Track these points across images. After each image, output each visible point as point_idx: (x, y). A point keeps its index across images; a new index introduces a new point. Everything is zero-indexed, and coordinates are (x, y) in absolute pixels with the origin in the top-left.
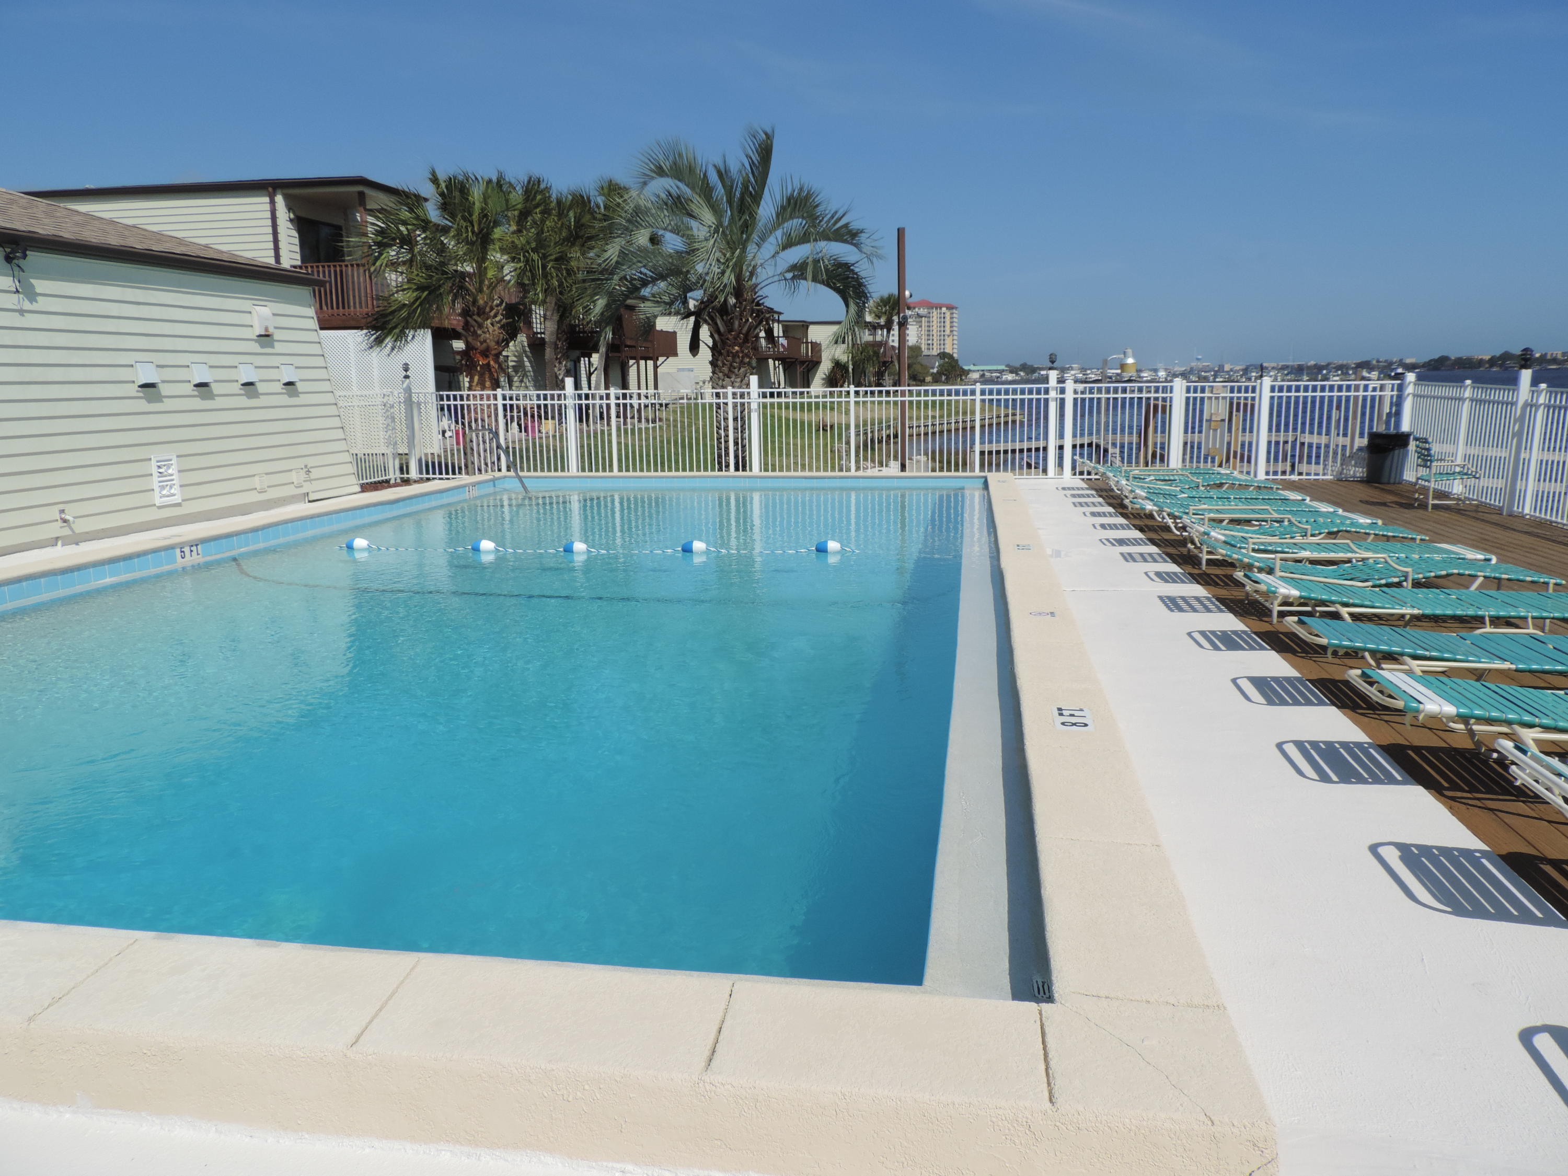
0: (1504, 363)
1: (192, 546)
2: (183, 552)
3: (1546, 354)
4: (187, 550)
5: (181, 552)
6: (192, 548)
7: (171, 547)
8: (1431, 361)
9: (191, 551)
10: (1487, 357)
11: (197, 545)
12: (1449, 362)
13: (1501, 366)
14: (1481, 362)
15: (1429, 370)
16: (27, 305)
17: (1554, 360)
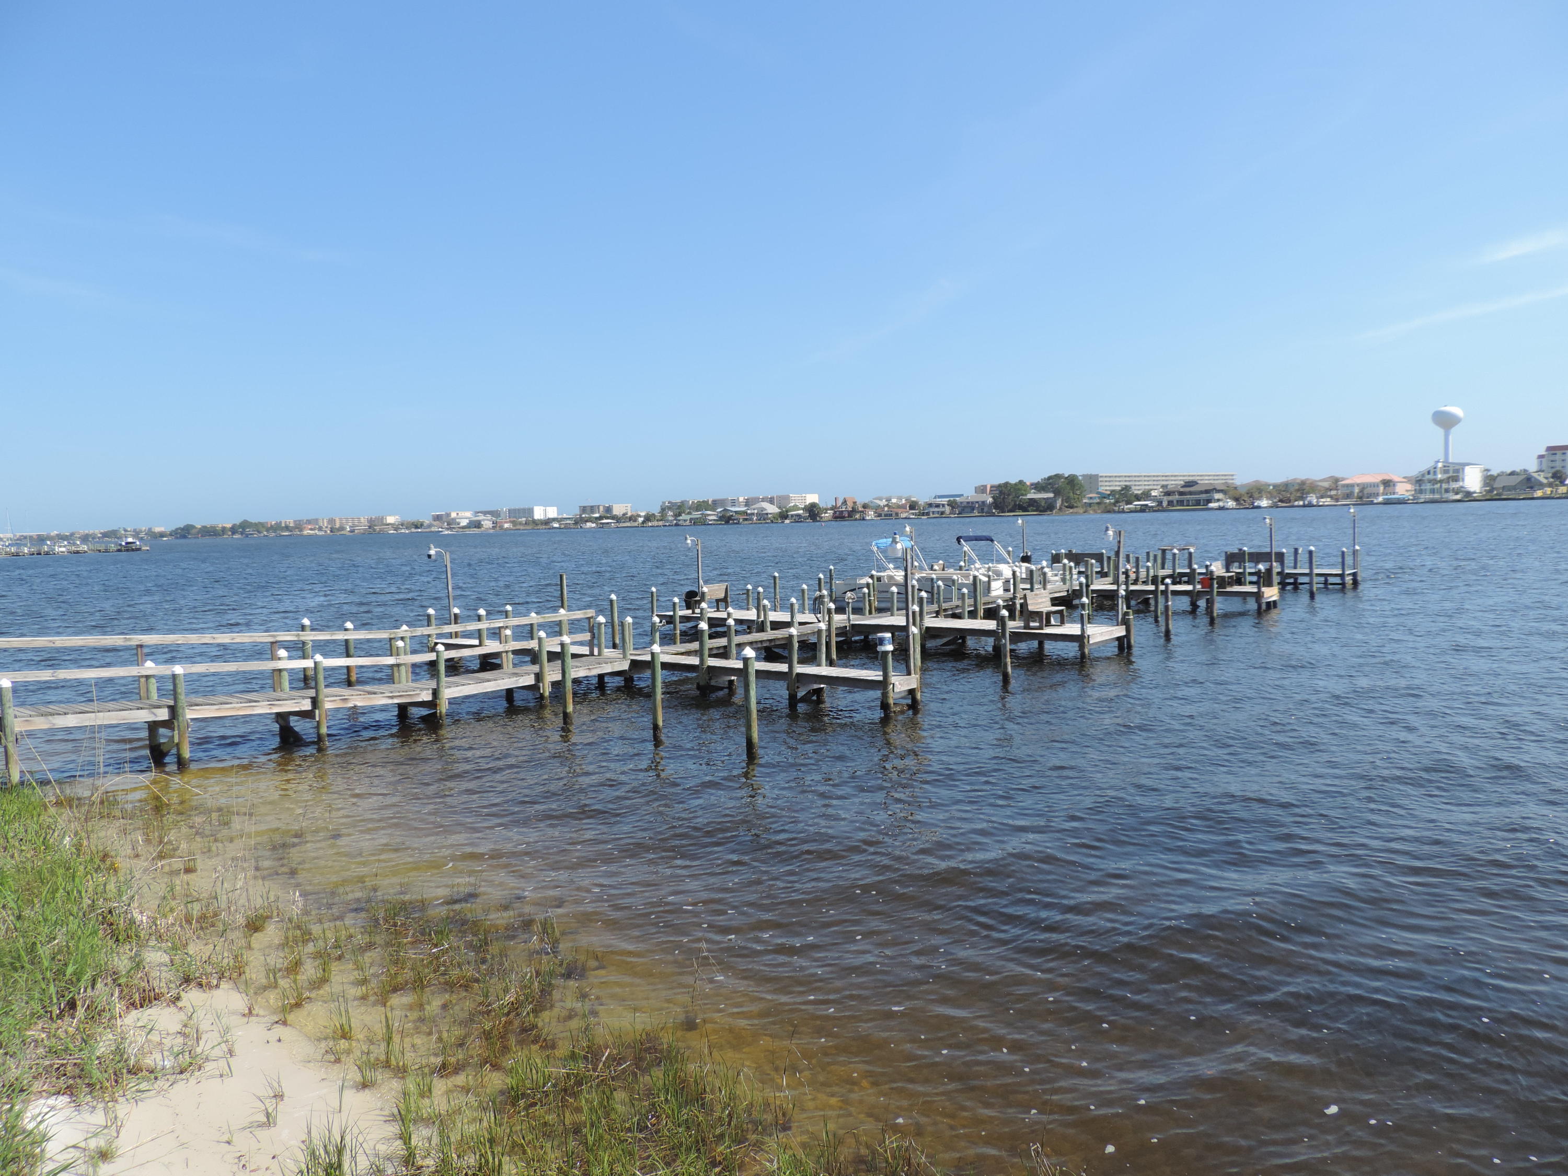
0: (244, 529)
3: (281, 522)
8: (177, 529)
10: (229, 526)
12: (194, 531)
13: (242, 533)
14: (224, 529)
15: (177, 538)
17: (287, 528)
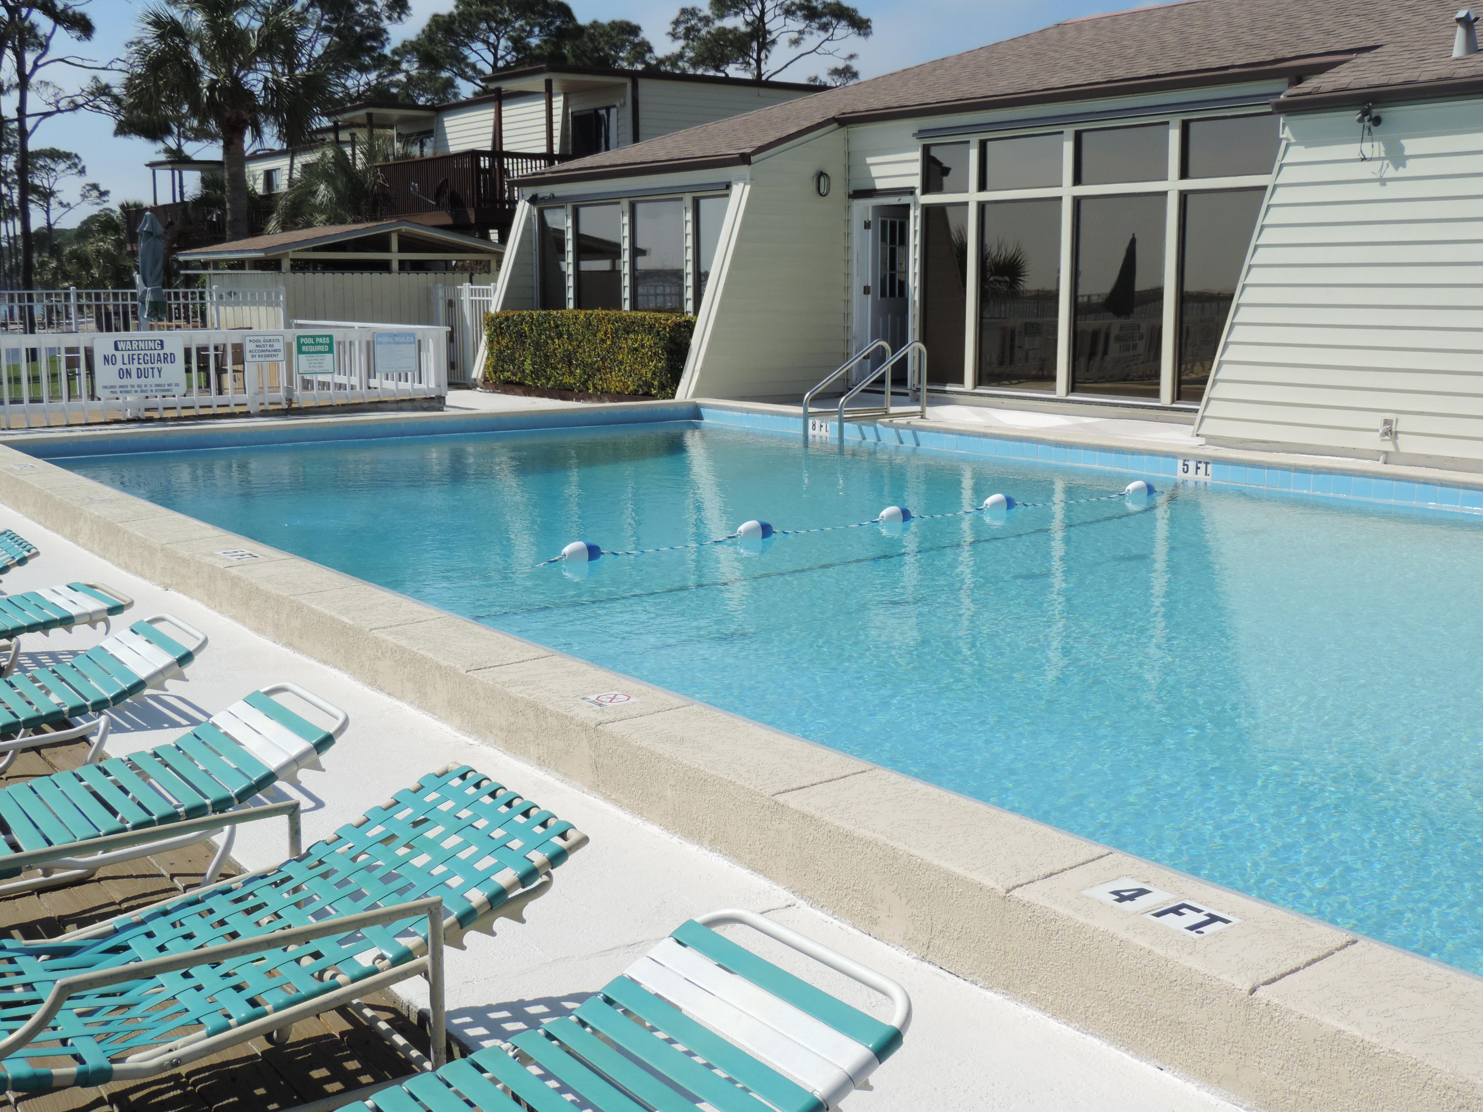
1: (1200, 462)
2: (1187, 465)
4: (1192, 465)
5: (1184, 465)
6: (1199, 465)
7: (1174, 456)
9: (1198, 468)
11: (1207, 463)
16: (1391, 172)
